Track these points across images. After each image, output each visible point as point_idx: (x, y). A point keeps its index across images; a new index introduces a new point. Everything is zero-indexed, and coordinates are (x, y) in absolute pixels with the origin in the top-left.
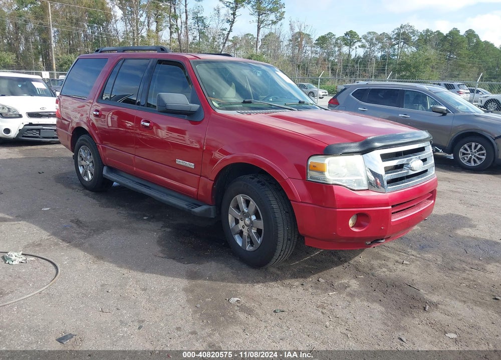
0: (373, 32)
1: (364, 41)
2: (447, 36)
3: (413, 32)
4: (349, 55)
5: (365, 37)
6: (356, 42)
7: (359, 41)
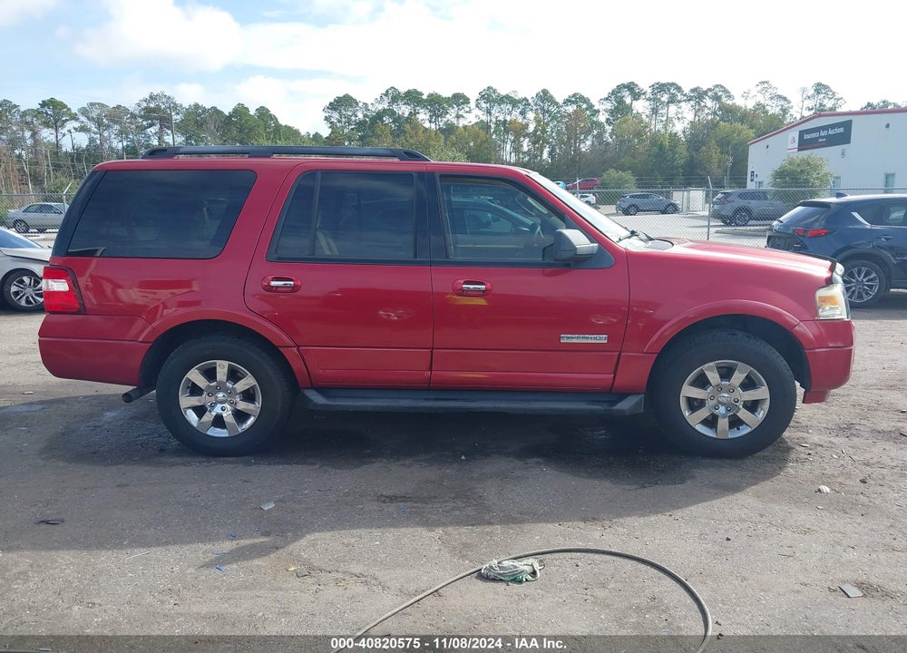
0: (98, 104)
1: (83, 118)
2: (231, 116)
3: (175, 107)
4: (58, 145)
5: (84, 112)
6: (67, 120)
7: (74, 118)
